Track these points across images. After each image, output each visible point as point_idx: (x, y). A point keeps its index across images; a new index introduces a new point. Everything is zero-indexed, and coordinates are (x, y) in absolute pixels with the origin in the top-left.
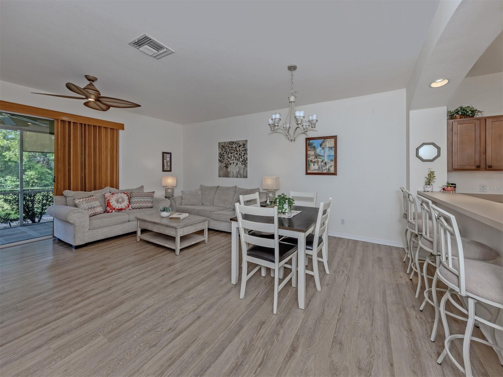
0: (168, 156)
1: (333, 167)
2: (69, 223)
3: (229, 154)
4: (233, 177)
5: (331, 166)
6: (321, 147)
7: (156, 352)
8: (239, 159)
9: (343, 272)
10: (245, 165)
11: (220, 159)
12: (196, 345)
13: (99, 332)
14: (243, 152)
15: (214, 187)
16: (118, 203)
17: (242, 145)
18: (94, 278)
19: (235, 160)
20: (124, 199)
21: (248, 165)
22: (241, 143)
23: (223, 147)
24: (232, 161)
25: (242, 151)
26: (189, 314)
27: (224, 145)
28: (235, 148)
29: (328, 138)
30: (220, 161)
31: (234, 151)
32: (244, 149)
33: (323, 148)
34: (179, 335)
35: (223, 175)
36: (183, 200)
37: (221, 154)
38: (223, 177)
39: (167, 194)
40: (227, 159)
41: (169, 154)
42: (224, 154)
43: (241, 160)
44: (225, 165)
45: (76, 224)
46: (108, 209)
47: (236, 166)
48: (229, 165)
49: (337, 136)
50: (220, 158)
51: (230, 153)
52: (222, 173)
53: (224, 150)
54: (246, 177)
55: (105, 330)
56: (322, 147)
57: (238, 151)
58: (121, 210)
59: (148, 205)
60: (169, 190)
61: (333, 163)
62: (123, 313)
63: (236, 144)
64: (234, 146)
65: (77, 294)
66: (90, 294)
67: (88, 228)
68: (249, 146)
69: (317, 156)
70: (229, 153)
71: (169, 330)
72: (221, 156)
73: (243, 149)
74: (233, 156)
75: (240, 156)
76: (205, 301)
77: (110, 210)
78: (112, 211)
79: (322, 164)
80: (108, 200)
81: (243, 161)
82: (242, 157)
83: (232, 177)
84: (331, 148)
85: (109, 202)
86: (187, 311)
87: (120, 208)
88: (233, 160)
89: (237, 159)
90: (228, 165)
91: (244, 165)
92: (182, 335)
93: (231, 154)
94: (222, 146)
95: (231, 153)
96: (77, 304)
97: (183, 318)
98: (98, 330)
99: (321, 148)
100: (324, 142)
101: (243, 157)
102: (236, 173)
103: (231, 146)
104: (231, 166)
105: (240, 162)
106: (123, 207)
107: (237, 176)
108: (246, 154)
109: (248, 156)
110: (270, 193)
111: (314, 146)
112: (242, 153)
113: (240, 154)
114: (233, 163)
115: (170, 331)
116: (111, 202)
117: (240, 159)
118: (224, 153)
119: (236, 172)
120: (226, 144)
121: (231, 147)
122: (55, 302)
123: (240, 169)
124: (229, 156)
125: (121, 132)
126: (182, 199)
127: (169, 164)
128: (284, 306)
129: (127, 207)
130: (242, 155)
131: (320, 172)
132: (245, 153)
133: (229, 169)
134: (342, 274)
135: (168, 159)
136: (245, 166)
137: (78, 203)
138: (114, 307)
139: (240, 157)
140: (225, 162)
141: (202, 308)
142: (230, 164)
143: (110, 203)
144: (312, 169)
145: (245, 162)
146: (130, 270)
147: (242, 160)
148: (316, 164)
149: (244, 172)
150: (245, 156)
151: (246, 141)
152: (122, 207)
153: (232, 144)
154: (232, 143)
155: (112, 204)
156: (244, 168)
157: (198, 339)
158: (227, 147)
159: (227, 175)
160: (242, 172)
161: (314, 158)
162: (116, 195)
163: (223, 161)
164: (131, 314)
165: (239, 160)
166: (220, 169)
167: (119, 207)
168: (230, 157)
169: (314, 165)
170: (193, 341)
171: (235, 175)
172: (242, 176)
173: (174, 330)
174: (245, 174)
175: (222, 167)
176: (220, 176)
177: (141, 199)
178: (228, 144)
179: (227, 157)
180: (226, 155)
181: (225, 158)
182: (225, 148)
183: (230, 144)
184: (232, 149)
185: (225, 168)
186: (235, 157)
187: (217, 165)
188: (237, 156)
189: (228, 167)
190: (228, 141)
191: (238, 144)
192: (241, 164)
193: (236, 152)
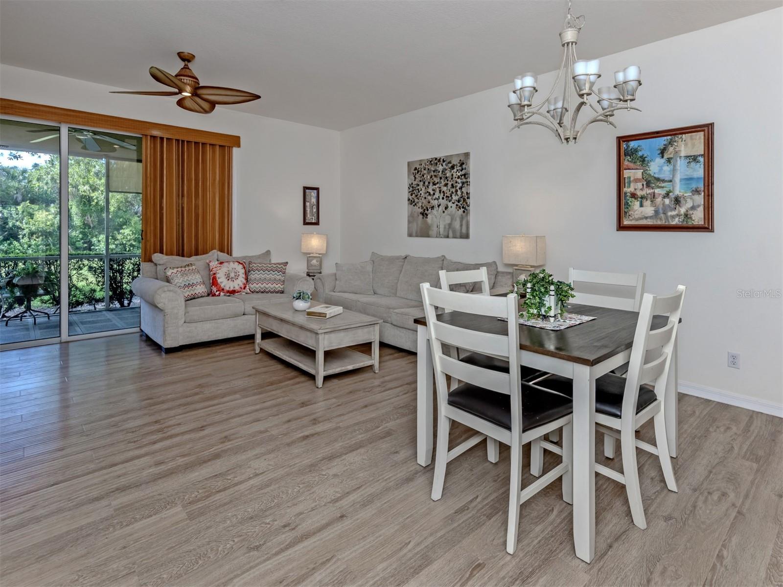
0: (314, 193)
1: (701, 208)
2: (156, 307)
3: (430, 187)
4: (438, 236)
5: (693, 208)
6: (663, 157)
7: (257, 562)
8: (451, 196)
9: (724, 494)
10: (465, 208)
11: (411, 198)
12: (329, 571)
13: (177, 499)
14: (459, 181)
15: (398, 258)
16: (228, 280)
17: (456, 165)
18: (185, 405)
19: (443, 198)
20: (238, 274)
21: (472, 208)
22: (455, 161)
23: (417, 172)
24: (436, 202)
25: (459, 178)
26: (325, 505)
27: (420, 167)
28: (443, 172)
29: (685, 133)
30: (411, 202)
31: (441, 178)
32: (463, 172)
33: (669, 160)
34: (302, 541)
35: (417, 232)
36: (337, 282)
37: (413, 187)
38: (417, 236)
39: (310, 268)
40: (425, 198)
41: (315, 191)
42: (418, 187)
43: (455, 198)
44: (421, 210)
45: (166, 311)
46: (214, 289)
47: (444, 212)
48: (430, 210)
49: (712, 125)
50: (412, 195)
51: (431, 184)
52: (414, 228)
53: (419, 179)
54: (467, 236)
55: (186, 498)
56: (666, 156)
57: (450, 179)
58: (233, 292)
59: (277, 286)
60: (314, 262)
61: (700, 199)
62: (216, 475)
63: (444, 164)
64: (440, 168)
65: (157, 427)
66: (173, 432)
67: (183, 321)
68: (472, 166)
69: (649, 182)
70: (429, 183)
71: (285, 526)
72: (413, 191)
73: (459, 174)
74: (438, 190)
75: (454, 190)
76: (359, 488)
77: (217, 291)
78: (220, 293)
79: (667, 201)
80: (214, 274)
81: (459, 201)
82: (456, 191)
83: (437, 237)
84: (694, 159)
85: (216, 277)
86: (322, 498)
87: (232, 289)
88: (438, 199)
89: (447, 196)
90: (428, 210)
91: (462, 210)
92: (306, 543)
93: (434, 186)
94: (416, 169)
95: (434, 184)
96: (154, 443)
97: (313, 510)
98: (177, 494)
99: (663, 161)
100: (671, 143)
101: (459, 193)
102: (445, 228)
103: (433, 169)
104: (435, 211)
105: (453, 203)
106: (237, 288)
107: (446, 234)
108: (466, 185)
109: (472, 189)
111: (641, 157)
112: (456, 182)
113: (452, 185)
114: (439, 206)
115: (287, 529)
116: (219, 278)
117: (453, 196)
118: (418, 185)
119: (445, 226)
120: (423, 165)
121: (434, 171)
122: (127, 433)
123: (452, 219)
124: (430, 190)
125: (235, 150)
126: (336, 279)
127: (315, 210)
128: (536, 541)
129: (243, 288)
130: (458, 188)
131: (659, 223)
132: (463, 183)
133: (429, 220)
134: (720, 500)
135: (314, 200)
136: (464, 212)
137: (170, 276)
138: (205, 462)
139: (452, 193)
140: (420, 204)
141: (353, 499)
142: (433, 208)
143: (217, 279)
144: (636, 217)
145: (463, 203)
146: (237, 402)
147: (458, 198)
148: (647, 203)
149: (461, 225)
150: (463, 190)
151: (467, 155)
152: (234, 288)
153: (437, 164)
154: (437, 161)
155: (219, 281)
156: (462, 215)
157: (334, 560)
158: (425, 172)
159: (424, 233)
160: (457, 225)
161: (641, 187)
162: (225, 264)
163: (418, 203)
164: (228, 479)
165: (450, 198)
166: (411, 219)
167: (230, 288)
168: (432, 193)
169: (641, 206)
170: (325, 559)
171: (441, 233)
172: (458, 234)
173: (294, 529)
174: (464, 231)
175: (416, 214)
176: (410, 235)
177: (266, 275)
178: (428, 164)
179: (425, 193)
180: (424, 188)
181: (421, 194)
182: (422, 174)
183: (432, 164)
184: (435, 174)
185: (422, 216)
186: (442, 192)
187: (404, 210)
188: (447, 189)
189: (427, 215)
190: (427, 158)
191: (450, 163)
192: (456, 208)
193: (444, 181)
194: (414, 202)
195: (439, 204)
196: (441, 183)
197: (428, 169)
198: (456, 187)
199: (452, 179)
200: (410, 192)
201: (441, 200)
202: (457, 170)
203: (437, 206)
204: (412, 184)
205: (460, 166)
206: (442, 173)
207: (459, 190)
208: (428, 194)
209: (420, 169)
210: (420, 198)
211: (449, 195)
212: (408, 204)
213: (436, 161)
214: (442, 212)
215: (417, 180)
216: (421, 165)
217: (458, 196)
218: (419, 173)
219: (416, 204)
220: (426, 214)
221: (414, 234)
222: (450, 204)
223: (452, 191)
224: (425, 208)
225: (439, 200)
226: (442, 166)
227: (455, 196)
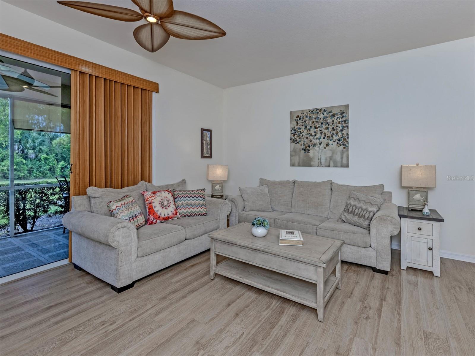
0: (208, 134)
3: (311, 130)
4: (320, 165)
8: (332, 136)
10: (346, 145)
11: (293, 138)
14: (340, 125)
17: (337, 114)
19: (324, 138)
21: (350, 146)
22: (336, 111)
23: (300, 119)
24: (318, 141)
25: (339, 123)
27: (302, 115)
30: (293, 141)
31: (322, 123)
32: (344, 119)
35: (299, 163)
37: (295, 130)
38: (299, 166)
40: (307, 138)
42: (300, 130)
43: (335, 138)
44: (303, 147)
47: (325, 148)
48: (311, 147)
50: (294, 136)
51: (313, 128)
52: (296, 160)
53: (302, 124)
54: (347, 166)
57: (330, 124)
60: (218, 187)
63: (325, 113)
64: (322, 116)
68: (352, 116)
70: (311, 127)
72: (295, 133)
73: (340, 121)
74: (319, 132)
75: (334, 132)
81: (339, 140)
82: (337, 133)
83: (318, 166)
88: (319, 139)
89: (328, 137)
90: (309, 147)
91: (343, 146)
93: (316, 129)
94: (298, 117)
95: (315, 128)
101: (340, 134)
102: (326, 160)
103: (314, 117)
104: (316, 148)
105: (334, 142)
107: (328, 164)
108: (346, 128)
109: (352, 131)
110: (416, 194)
112: (337, 126)
113: (333, 128)
114: (320, 144)
117: (334, 137)
118: (300, 129)
119: (326, 158)
120: (305, 114)
121: (315, 119)
123: (333, 153)
124: (312, 131)
127: (209, 147)
130: (338, 131)
132: (343, 127)
133: (311, 154)
135: (208, 139)
136: (344, 148)
139: (333, 134)
140: (302, 142)
142: (314, 145)
145: (344, 142)
147: (338, 138)
149: (342, 158)
150: (344, 132)
151: (347, 106)
153: (318, 113)
154: (319, 111)
156: (342, 150)
158: (307, 119)
159: (307, 163)
160: (338, 157)
163: (300, 141)
165: (331, 138)
166: (293, 153)
168: (313, 134)
171: (322, 163)
172: (339, 165)
174: (345, 161)
175: (298, 150)
176: (293, 165)
178: (310, 113)
179: (307, 134)
180: (306, 130)
181: (303, 135)
182: (303, 120)
183: (313, 113)
184: (316, 120)
185: (304, 151)
186: (323, 133)
187: (287, 146)
188: (328, 132)
189: (309, 151)
190: (309, 109)
191: (331, 113)
192: (337, 145)
193: (325, 126)
194: (296, 141)
195: (320, 142)
196: (322, 127)
197: (310, 117)
198: (337, 130)
199: (333, 124)
200: (292, 133)
201: (322, 140)
202: (338, 118)
203: (318, 144)
204: (294, 127)
205: (340, 115)
206: (323, 120)
207: (339, 132)
208: (309, 135)
209: (301, 117)
210: (302, 138)
211: (330, 136)
212: (291, 142)
213: (317, 111)
214: (323, 148)
215: (298, 125)
216: (303, 113)
217: (339, 136)
218: (301, 120)
219: (298, 142)
220: (308, 149)
221: (297, 164)
222: (331, 142)
223: (333, 133)
224: (307, 145)
225: (321, 140)
226: (324, 114)
227: (336, 136)
